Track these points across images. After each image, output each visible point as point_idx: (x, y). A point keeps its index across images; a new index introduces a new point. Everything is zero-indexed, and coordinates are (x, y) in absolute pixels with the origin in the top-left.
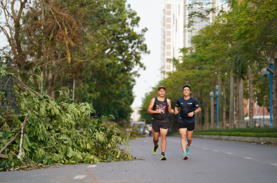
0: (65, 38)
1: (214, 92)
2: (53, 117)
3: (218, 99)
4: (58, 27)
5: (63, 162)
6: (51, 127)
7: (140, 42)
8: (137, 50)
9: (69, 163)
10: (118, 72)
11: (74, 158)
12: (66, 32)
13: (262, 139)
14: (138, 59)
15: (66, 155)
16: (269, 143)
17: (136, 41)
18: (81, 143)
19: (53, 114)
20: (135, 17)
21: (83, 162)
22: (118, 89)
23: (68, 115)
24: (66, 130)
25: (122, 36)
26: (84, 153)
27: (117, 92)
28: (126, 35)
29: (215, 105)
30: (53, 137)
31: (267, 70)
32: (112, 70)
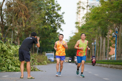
0: (22, 16)
1: (94, 43)
3: (96, 46)
5: (6, 70)
6: (3, 55)
7: (61, 19)
8: (60, 22)
9: (9, 71)
10: (50, 32)
11: (11, 69)
12: (23, 13)
13: (109, 65)
14: (60, 26)
15: (8, 68)
17: (59, 18)
18: (16, 63)
19: (4, 50)
20: (59, 7)
21: (15, 71)
22: (50, 40)
23: (11, 51)
24: (10, 57)
25: (53, 15)
26: (16, 67)
27: (50, 41)
28: (55, 15)
29: (94, 49)
30: (3, 60)
31: (115, 34)
32: (47, 31)
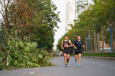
0: (26, 16)
2: (21, 48)
3: (89, 41)
4: (23, 11)
5: (25, 67)
6: (20, 52)
7: (57, 17)
8: (56, 21)
9: (27, 67)
10: (48, 30)
13: (107, 57)
14: (56, 24)
15: (26, 64)
16: (110, 59)
17: (55, 17)
18: (32, 59)
19: (21, 47)
20: (55, 7)
22: (48, 36)
23: (27, 47)
24: (26, 54)
25: (50, 15)
26: (33, 63)
27: (47, 38)
29: (88, 43)
30: (21, 57)
31: (109, 29)
32: (45, 29)
